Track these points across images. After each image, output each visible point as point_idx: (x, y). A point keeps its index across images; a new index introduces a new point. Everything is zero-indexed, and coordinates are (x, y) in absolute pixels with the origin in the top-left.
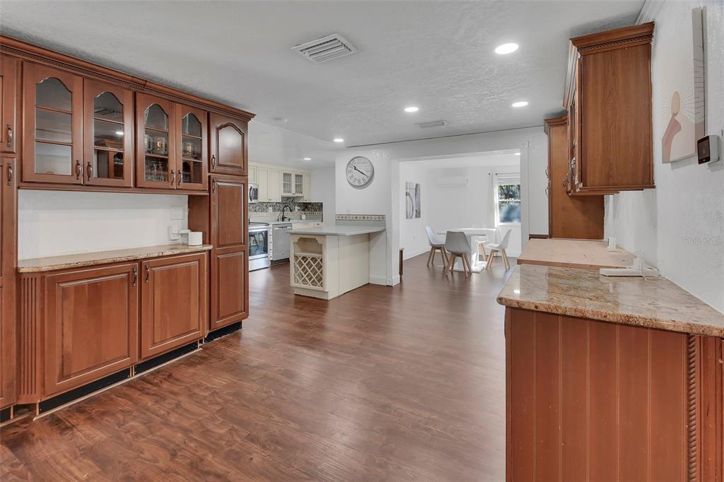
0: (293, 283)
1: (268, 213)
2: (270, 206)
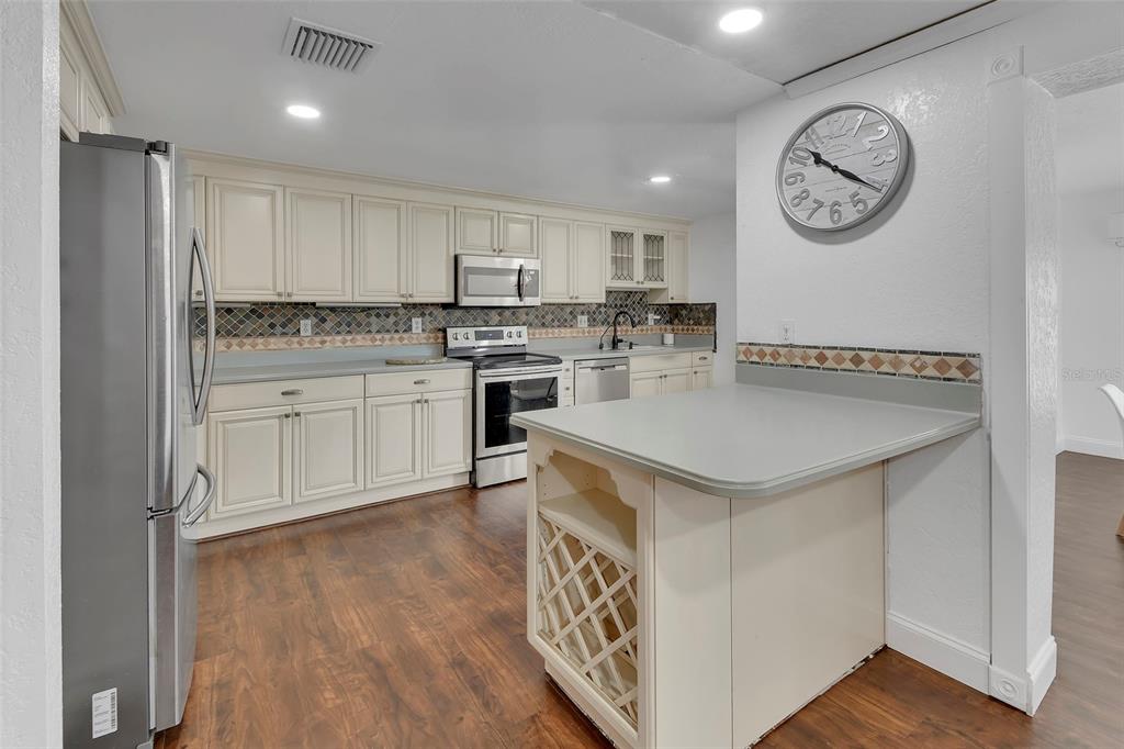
1: (575, 330)
2: (583, 313)
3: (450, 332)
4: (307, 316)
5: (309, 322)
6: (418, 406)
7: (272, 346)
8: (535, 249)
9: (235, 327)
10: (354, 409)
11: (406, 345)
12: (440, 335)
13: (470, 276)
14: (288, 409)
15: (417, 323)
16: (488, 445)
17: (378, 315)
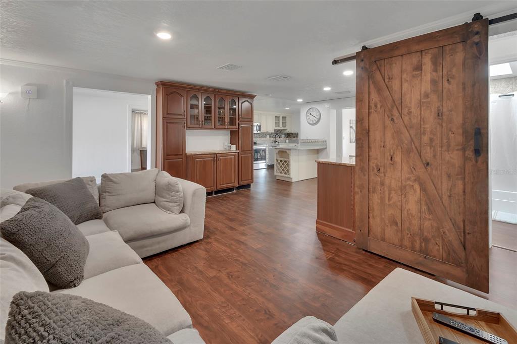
0: (276, 174)
1: (266, 138)
2: (268, 135)
8: (260, 121)
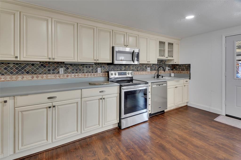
1: (146, 72)
2: (149, 67)
3: (110, 72)
4: (62, 67)
5: (62, 69)
6: (101, 100)
7: (49, 78)
8: (137, 46)
9: (35, 71)
10: (77, 103)
11: (96, 77)
12: (107, 73)
13: (117, 54)
14: (50, 104)
15: (99, 69)
16: (125, 114)
17: (86, 67)
